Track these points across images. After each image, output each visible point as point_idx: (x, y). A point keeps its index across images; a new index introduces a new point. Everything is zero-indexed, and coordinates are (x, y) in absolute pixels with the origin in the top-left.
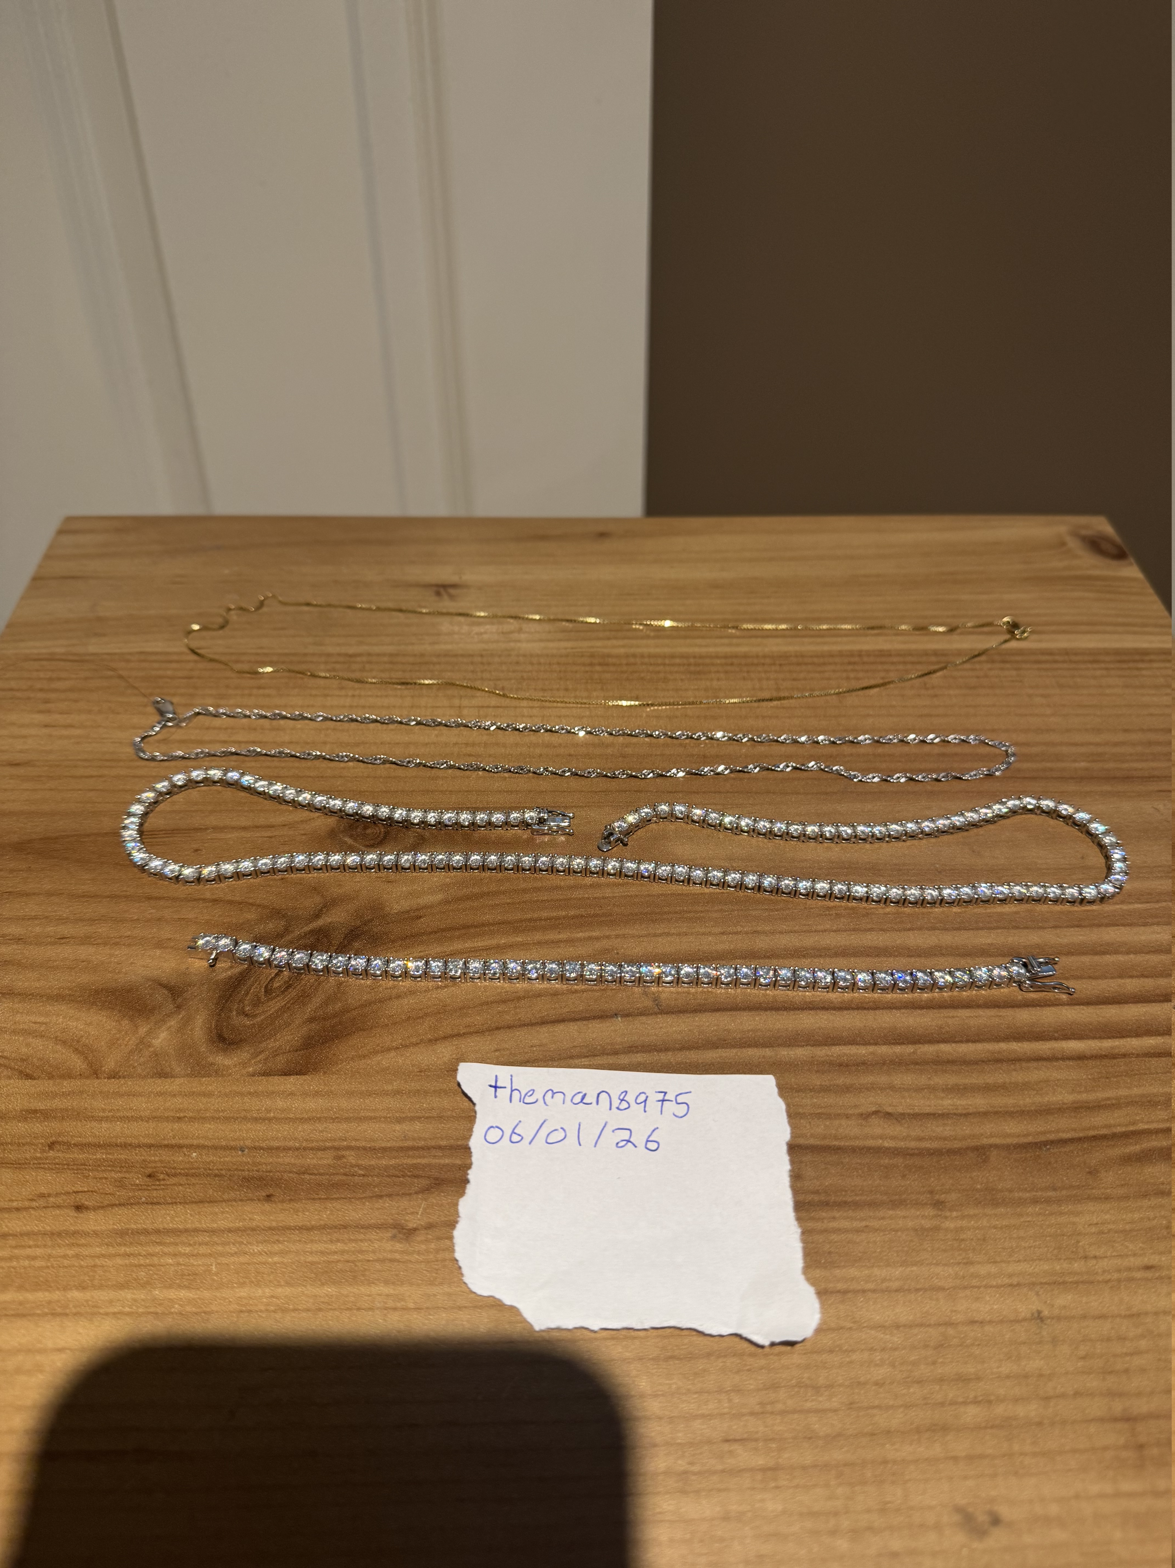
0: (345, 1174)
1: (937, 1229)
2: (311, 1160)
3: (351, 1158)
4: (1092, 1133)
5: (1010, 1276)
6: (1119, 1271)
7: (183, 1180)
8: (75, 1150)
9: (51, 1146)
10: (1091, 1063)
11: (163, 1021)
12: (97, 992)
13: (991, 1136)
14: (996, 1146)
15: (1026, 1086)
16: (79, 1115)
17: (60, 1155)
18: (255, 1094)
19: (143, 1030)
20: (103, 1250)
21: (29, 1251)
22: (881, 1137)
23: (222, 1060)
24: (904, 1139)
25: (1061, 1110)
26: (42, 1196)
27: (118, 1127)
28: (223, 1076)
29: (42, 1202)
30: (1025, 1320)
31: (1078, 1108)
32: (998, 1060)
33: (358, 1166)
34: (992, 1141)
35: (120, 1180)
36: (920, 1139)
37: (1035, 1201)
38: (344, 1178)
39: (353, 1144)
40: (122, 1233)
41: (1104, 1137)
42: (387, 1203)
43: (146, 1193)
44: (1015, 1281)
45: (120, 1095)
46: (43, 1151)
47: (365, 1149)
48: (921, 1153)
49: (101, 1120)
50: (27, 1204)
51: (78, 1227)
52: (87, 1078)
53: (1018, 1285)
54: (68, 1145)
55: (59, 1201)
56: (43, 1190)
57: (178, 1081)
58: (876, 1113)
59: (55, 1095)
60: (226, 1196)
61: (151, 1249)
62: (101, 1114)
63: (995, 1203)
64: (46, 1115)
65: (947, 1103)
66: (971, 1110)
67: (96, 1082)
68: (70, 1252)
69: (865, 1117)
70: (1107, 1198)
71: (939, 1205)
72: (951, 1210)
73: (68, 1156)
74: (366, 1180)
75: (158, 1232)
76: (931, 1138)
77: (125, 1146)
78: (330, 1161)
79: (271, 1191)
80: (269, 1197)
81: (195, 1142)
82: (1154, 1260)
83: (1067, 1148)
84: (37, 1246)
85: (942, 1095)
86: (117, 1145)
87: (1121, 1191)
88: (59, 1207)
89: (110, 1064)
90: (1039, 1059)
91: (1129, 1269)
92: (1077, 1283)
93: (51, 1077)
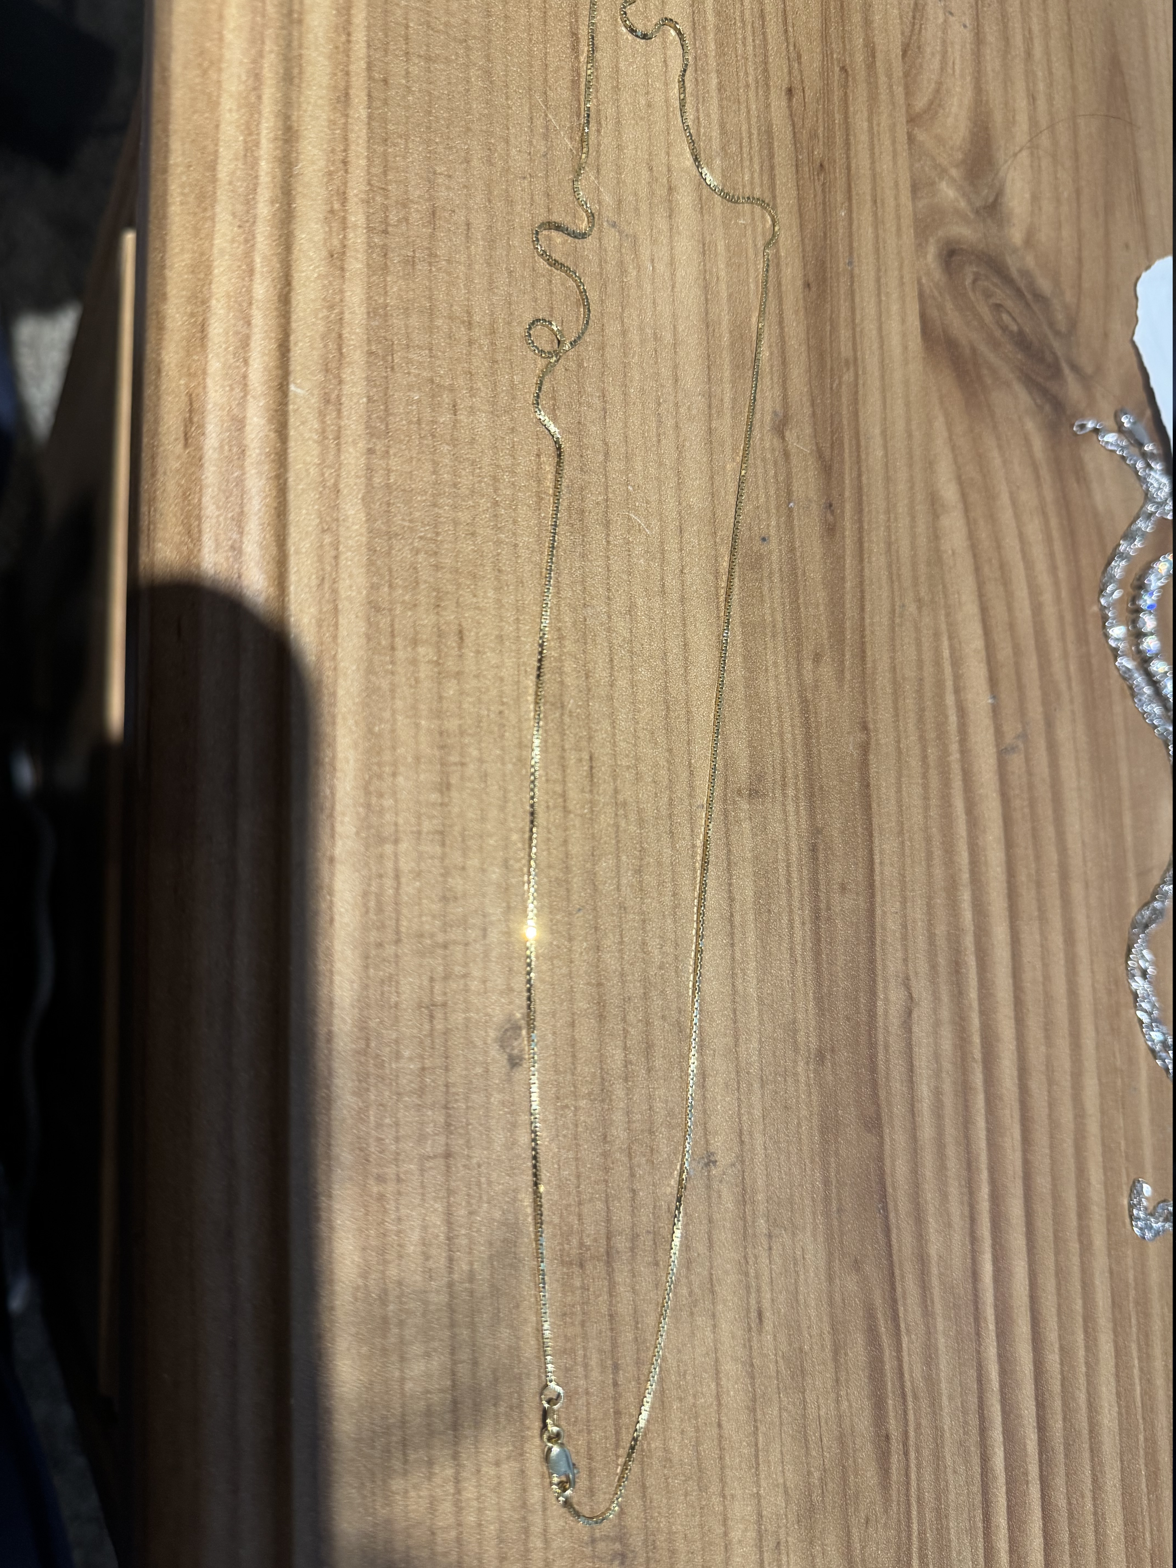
0: (832, 369)
1: (796, 1050)
2: (844, 334)
3: (848, 377)
4: (897, 1272)
5: (751, 1134)
6: (757, 1277)
7: (819, 199)
8: (841, 93)
9: (843, 69)
10: (969, 1286)
11: (964, 195)
12: (987, 129)
13: (892, 1140)
14: (881, 1144)
15: (944, 1196)
16: (873, 98)
17: (836, 77)
18: (902, 284)
19: (954, 172)
20: (754, 113)
21: (750, 39)
22: (886, 999)
23: (932, 251)
24: (886, 1028)
25: (920, 1237)
26: (799, 57)
27: (864, 138)
28: (917, 251)
29: (793, 55)
30: (707, 1141)
31: (922, 1259)
32: (970, 1165)
33: (840, 384)
34: (887, 1139)
35: (816, 135)
36: (886, 1047)
37: (826, 1182)
38: (829, 367)
39: (861, 382)
40: (769, 133)
41: (893, 1289)
42: (807, 411)
43: (806, 161)
44: (746, 1138)
45: (894, 142)
46: (839, 60)
47: (856, 393)
48: (872, 1045)
49: (870, 120)
50: (792, 40)
51: (772, 90)
52: (907, 111)
53: (742, 1142)
54: (845, 86)
55: (796, 72)
56: (805, 58)
57: (910, 204)
58: (911, 997)
59: (889, 76)
60: (807, 241)
61: (756, 159)
62: (875, 123)
63: (824, 1130)
64: (871, 66)
65: (924, 1091)
66: (918, 1119)
67: (904, 120)
68: (751, 79)
69: (906, 983)
70: (830, 1279)
71: (821, 1056)
72: (816, 1071)
73: (836, 84)
74: (828, 391)
75: (772, 168)
76: (887, 1061)
77: (847, 144)
78: (843, 355)
79: (814, 289)
80: (807, 285)
81: (854, 215)
82: (768, 1326)
83: (880, 1236)
84: (754, 47)
85: (932, 1085)
86: (848, 135)
87: (837, 1297)
88: (790, 73)
89: (921, 136)
90: (973, 1219)
91: (758, 1291)
92: (744, 1219)
93: (906, 75)
